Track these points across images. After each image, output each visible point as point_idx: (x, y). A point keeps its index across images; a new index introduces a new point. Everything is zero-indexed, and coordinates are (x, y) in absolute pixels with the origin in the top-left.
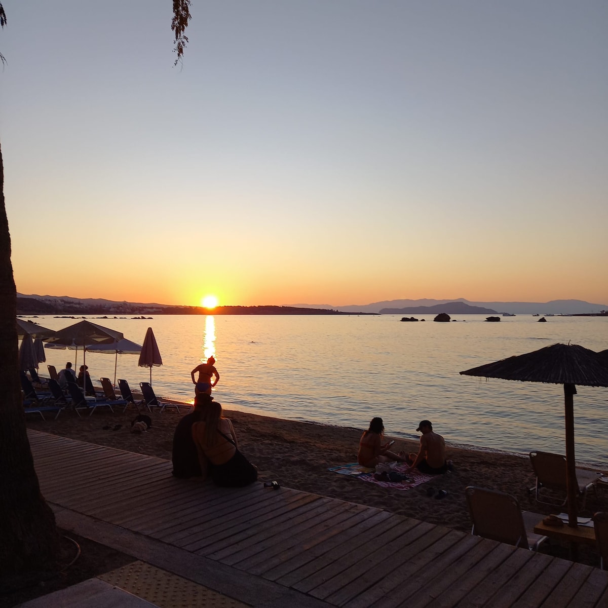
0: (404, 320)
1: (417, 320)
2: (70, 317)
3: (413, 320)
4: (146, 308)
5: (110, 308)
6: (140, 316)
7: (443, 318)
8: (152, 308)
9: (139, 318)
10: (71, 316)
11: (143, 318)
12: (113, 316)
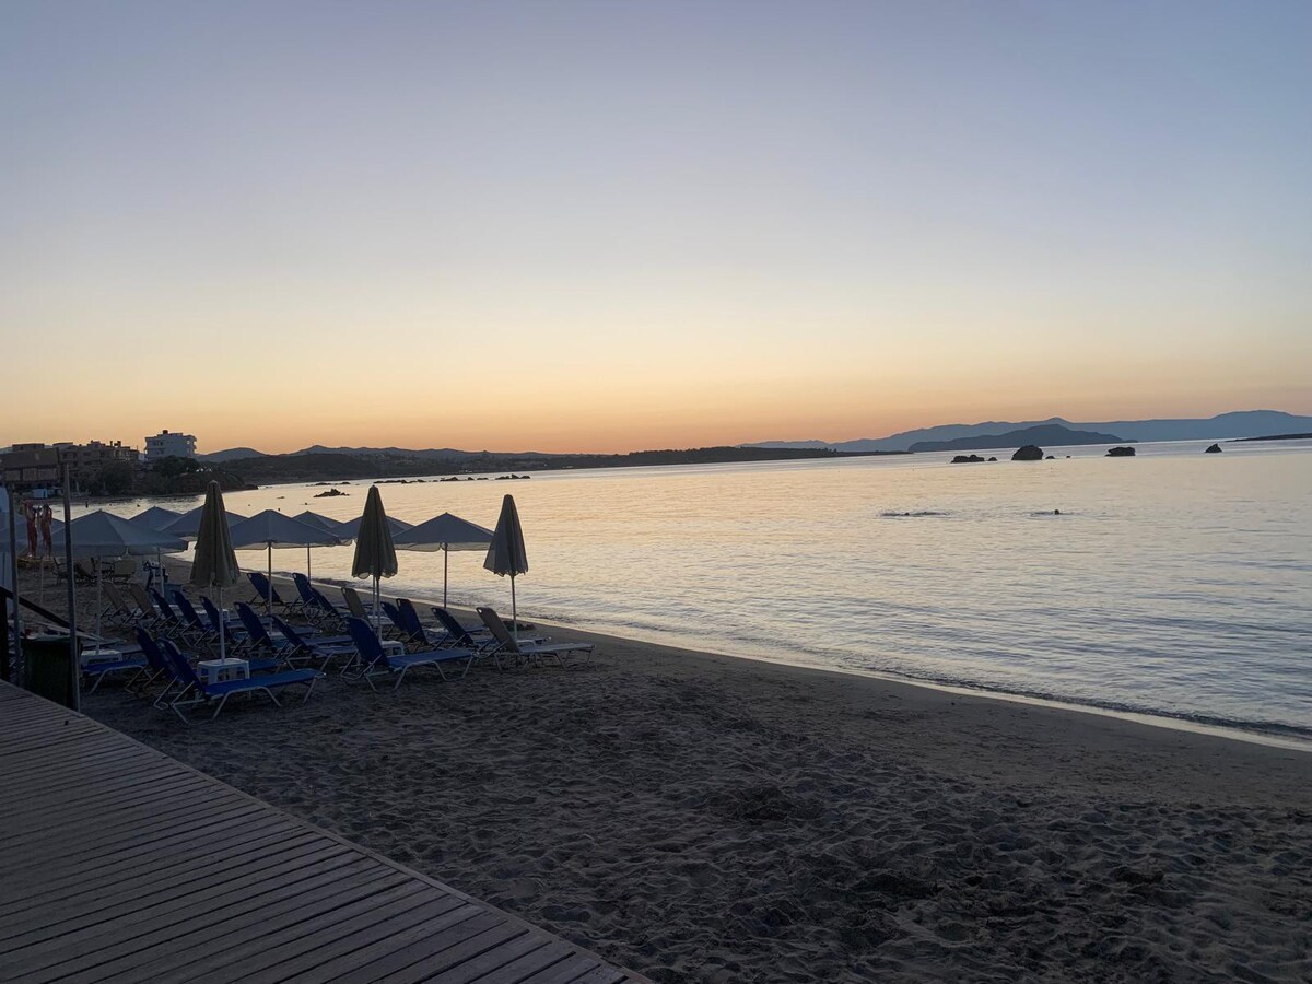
0: (958, 460)
1: (982, 460)
2: (399, 481)
3: (974, 459)
4: (519, 460)
5: (462, 463)
6: (509, 474)
7: (1029, 453)
8: (528, 460)
9: (508, 478)
10: (401, 479)
11: (514, 477)
12: (467, 476)
